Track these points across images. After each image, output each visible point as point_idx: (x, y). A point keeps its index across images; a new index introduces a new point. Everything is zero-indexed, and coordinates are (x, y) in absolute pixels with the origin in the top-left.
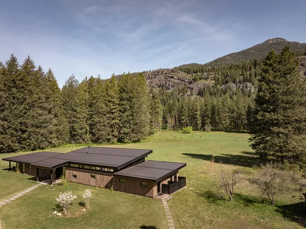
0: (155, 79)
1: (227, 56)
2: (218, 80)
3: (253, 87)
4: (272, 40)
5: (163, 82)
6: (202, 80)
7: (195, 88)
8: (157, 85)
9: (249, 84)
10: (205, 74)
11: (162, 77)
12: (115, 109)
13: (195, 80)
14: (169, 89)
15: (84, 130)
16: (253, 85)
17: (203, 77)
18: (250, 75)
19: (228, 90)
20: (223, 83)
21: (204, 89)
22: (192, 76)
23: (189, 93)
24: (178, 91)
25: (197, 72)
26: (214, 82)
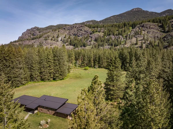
0: (72, 30)
1: (111, 17)
2: (105, 33)
3: (122, 38)
4: (135, 9)
5: (76, 33)
6: (97, 32)
7: (93, 37)
8: (73, 34)
9: (121, 36)
10: (99, 29)
11: (76, 29)
12: (52, 65)
13: (93, 32)
14: (79, 37)
15: (37, 75)
16: (123, 37)
17: (98, 31)
18: (122, 31)
19: (110, 39)
20: (108, 35)
21: (98, 38)
22: (92, 29)
23: (90, 40)
24: (84, 38)
25: (95, 28)
26: (103, 34)
